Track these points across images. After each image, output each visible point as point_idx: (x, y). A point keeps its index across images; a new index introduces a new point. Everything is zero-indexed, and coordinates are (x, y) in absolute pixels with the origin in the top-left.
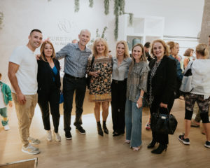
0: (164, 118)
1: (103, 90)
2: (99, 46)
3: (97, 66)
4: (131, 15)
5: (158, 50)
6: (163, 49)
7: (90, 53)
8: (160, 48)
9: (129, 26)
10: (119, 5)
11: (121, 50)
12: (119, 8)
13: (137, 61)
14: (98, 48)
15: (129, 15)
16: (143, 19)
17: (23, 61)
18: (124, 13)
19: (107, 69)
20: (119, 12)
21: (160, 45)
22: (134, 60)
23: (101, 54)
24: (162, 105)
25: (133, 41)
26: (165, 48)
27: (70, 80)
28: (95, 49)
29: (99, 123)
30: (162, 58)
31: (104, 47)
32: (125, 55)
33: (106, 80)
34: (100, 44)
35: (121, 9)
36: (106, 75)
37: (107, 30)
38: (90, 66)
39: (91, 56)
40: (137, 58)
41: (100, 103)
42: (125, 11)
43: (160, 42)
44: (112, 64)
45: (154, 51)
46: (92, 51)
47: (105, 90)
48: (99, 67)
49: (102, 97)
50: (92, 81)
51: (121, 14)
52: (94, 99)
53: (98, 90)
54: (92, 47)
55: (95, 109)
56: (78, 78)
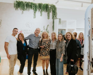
0: (72, 66)
1: (46, 54)
2: (44, 34)
3: (44, 43)
4: (60, 19)
5: (69, 36)
6: (70, 36)
7: (41, 37)
8: (69, 35)
9: (59, 24)
10: (54, 15)
11: (53, 36)
12: (54, 16)
13: (60, 41)
14: (44, 35)
15: (59, 20)
16: (66, 21)
17: (10, 41)
18: (57, 19)
19: (48, 45)
20: (54, 18)
21: (69, 34)
22: (59, 40)
23: (45, 38)
24: (71, 60)
25: (62, 31)
26: (72, 35)
27: (31, 50)
28: (43, 36)
29: (44, 70)
30: (70, 39)
31: (46, 35)
32: (55, 39)
33: (47, 50)
34: (45, 34)
35: (55, 17)
36: (47, 47)
37: (49, 26)
38: (40, 43)
39: (41, 39)
40: (60, 39)
41: (44, 60)
42: (57, 18)
43: (69, 33)
44: (50, 43)
45: (67, 37)
46: (41, 36)
47: (47, 54)
48: (44, 44)
49: (46, 57)
50: (41, 50)
51: (55, 19)
52: (42, 58)
53: (44, 54)
54: (42, 35)
55: (42, 63)
56: (35, 49)
